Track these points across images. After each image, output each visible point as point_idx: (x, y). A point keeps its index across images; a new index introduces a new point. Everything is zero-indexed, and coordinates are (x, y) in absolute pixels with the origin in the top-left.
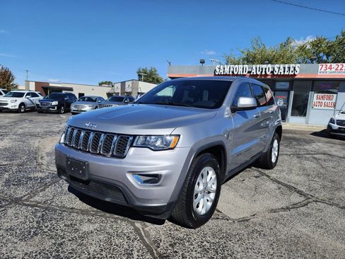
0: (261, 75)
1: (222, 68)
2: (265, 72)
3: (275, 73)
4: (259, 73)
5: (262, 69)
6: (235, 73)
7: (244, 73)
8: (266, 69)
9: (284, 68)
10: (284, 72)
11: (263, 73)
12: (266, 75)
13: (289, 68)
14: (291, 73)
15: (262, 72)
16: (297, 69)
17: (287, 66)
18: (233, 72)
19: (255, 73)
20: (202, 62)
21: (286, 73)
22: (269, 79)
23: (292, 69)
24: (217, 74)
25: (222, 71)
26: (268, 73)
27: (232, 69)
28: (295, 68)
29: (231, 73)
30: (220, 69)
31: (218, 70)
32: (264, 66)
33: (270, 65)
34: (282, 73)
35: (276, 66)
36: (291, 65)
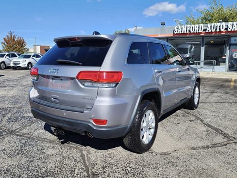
0: (216, 32)
1: (180, 28)
2: (220, 29)
3: (229, 30)
4: (213, 30)
5: (217, 27)
6: (192, 32)
8: (220, 27)
11: (218, 30)
12: (220, 31)
15: (216, 29)
18: (190, 31)
19: (210, 31)
20: (163, 24)
22: (223, 36)
24: (175, 33)
25: (180, 31)
26: (222, 30)
27: (188, 29)
29: (188, 32)
30: (178, 29)
31: (176, 30)
32: (218, 24)
33: (223, 23)
34: (236, 30)
35: (230, 24)
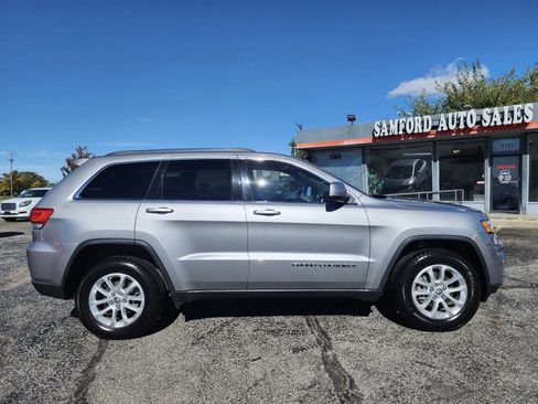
0: (458, 130)
1: (384, 125)
2: (465, 124)
3: (485, 125)
4: (452, 127)
5: (459, 119)
6: (409, 131)
7: (426, 130)
8: (465, 119)
9: (502, 113)
10: (502, 120)
11: (462, 126)
12: (467, 128)
13: (512, 112)
14: (516, 121)
15: (458, 125)
16: (528, 112)
17: (506, 109)
18: (404, 130)
19: (445, 128)
20: (352, 119)
21: (506, 122)
22: (474, 137)
23: (517, 114)
24: (377, 135)
25: (386, 131)
26: (470, 125)
27: (402, 126)
28: (523, 111)
29: (401, 132)
30: (381, 127)
31: (378, 129)
32: (462, 114)
33: (473, 112)
34: (499, 123)
35: (485, 112)
36: (516, 107)
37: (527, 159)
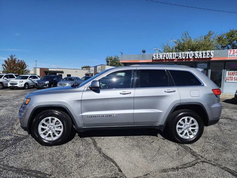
0: (186, 59)
1: (157, 55)
2: (189, 57)
3: (196, 57)
5: (186, 55)
6: (167, 58)
7: (173, 58)
8: (189, 55)
12: (189, 59)
14: (207, 57)
15: (186, 57)
17: (204, 52)
19: (181, 58)
20: (144, 52)
21: (204, 57)
22: (192, 62)
23: (208, 54)
24: (154, 59)
25: (158, 57)
27: (164, 56)
28: (210, 53)
29: (164, 58)
31: (154, 57)
32: (187, 53)
33: (192, 52)
35: (196, 52)
36: (208, 51)
37: (210, 71)
